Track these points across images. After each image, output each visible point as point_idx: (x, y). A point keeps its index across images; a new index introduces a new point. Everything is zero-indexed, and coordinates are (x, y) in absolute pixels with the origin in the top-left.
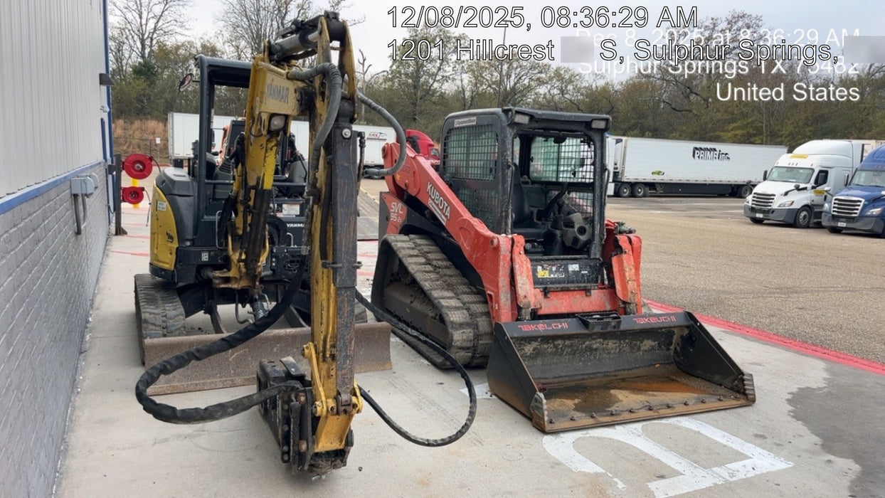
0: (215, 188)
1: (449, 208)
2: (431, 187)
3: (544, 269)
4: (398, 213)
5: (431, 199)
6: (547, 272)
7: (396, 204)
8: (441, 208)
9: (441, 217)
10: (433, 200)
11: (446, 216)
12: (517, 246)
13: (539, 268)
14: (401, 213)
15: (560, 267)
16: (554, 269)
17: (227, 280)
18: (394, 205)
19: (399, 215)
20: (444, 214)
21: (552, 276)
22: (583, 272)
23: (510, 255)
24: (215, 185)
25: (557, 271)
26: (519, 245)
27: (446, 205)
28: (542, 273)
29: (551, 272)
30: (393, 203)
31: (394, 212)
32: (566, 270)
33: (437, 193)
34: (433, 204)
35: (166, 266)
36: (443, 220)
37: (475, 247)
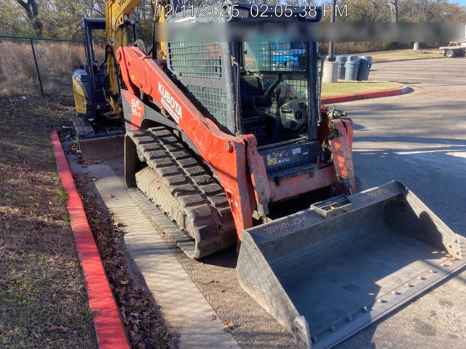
0: (98, 77)
1: (180, 108)
2: (162, 88)
3: (272, 157)
4: (137, 108)
5: (163, 98)
6: (275, 159)
7: (134, 100)
8: (173, 107)
9: (174, 116)
10: (165, 100)
11: (179, 116)
12: (250, 146)
13: (269, 157)
14: (140, 108)
15: (286, 153)
16: (281, 155)
17: (112, 116)
18: (133, 102)
19: (138, 111)
20: (176, 114)
21: (280, 161)
22: (304, 154)
23: (245, 156)
24: (99, 76)
25: (284, 157)
26: (252, 144)
27: (177, 105)
28: (272, 161)
29: (278, 158)
30: (132, 100)
31: (134, 108)
32: (290, 154)
33: (168, 93)
34: (165, 103)
35: (83, 112)
36: (176, 118)
37: (210, 148)
